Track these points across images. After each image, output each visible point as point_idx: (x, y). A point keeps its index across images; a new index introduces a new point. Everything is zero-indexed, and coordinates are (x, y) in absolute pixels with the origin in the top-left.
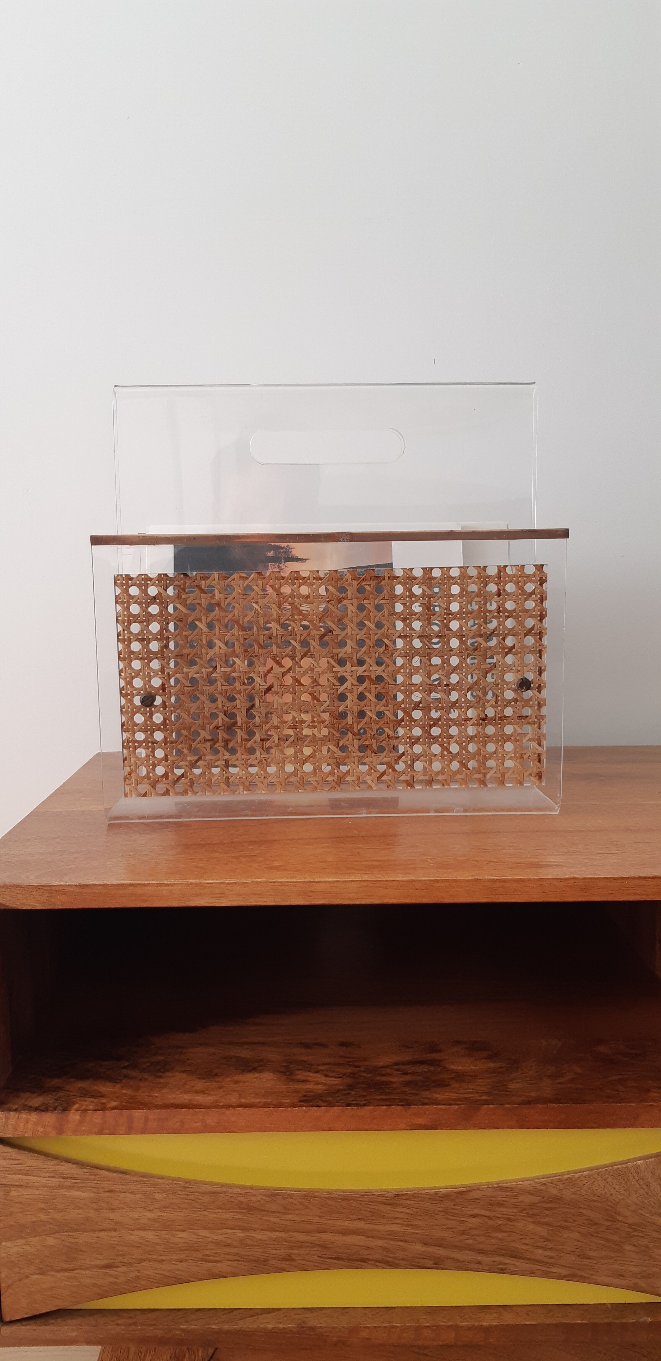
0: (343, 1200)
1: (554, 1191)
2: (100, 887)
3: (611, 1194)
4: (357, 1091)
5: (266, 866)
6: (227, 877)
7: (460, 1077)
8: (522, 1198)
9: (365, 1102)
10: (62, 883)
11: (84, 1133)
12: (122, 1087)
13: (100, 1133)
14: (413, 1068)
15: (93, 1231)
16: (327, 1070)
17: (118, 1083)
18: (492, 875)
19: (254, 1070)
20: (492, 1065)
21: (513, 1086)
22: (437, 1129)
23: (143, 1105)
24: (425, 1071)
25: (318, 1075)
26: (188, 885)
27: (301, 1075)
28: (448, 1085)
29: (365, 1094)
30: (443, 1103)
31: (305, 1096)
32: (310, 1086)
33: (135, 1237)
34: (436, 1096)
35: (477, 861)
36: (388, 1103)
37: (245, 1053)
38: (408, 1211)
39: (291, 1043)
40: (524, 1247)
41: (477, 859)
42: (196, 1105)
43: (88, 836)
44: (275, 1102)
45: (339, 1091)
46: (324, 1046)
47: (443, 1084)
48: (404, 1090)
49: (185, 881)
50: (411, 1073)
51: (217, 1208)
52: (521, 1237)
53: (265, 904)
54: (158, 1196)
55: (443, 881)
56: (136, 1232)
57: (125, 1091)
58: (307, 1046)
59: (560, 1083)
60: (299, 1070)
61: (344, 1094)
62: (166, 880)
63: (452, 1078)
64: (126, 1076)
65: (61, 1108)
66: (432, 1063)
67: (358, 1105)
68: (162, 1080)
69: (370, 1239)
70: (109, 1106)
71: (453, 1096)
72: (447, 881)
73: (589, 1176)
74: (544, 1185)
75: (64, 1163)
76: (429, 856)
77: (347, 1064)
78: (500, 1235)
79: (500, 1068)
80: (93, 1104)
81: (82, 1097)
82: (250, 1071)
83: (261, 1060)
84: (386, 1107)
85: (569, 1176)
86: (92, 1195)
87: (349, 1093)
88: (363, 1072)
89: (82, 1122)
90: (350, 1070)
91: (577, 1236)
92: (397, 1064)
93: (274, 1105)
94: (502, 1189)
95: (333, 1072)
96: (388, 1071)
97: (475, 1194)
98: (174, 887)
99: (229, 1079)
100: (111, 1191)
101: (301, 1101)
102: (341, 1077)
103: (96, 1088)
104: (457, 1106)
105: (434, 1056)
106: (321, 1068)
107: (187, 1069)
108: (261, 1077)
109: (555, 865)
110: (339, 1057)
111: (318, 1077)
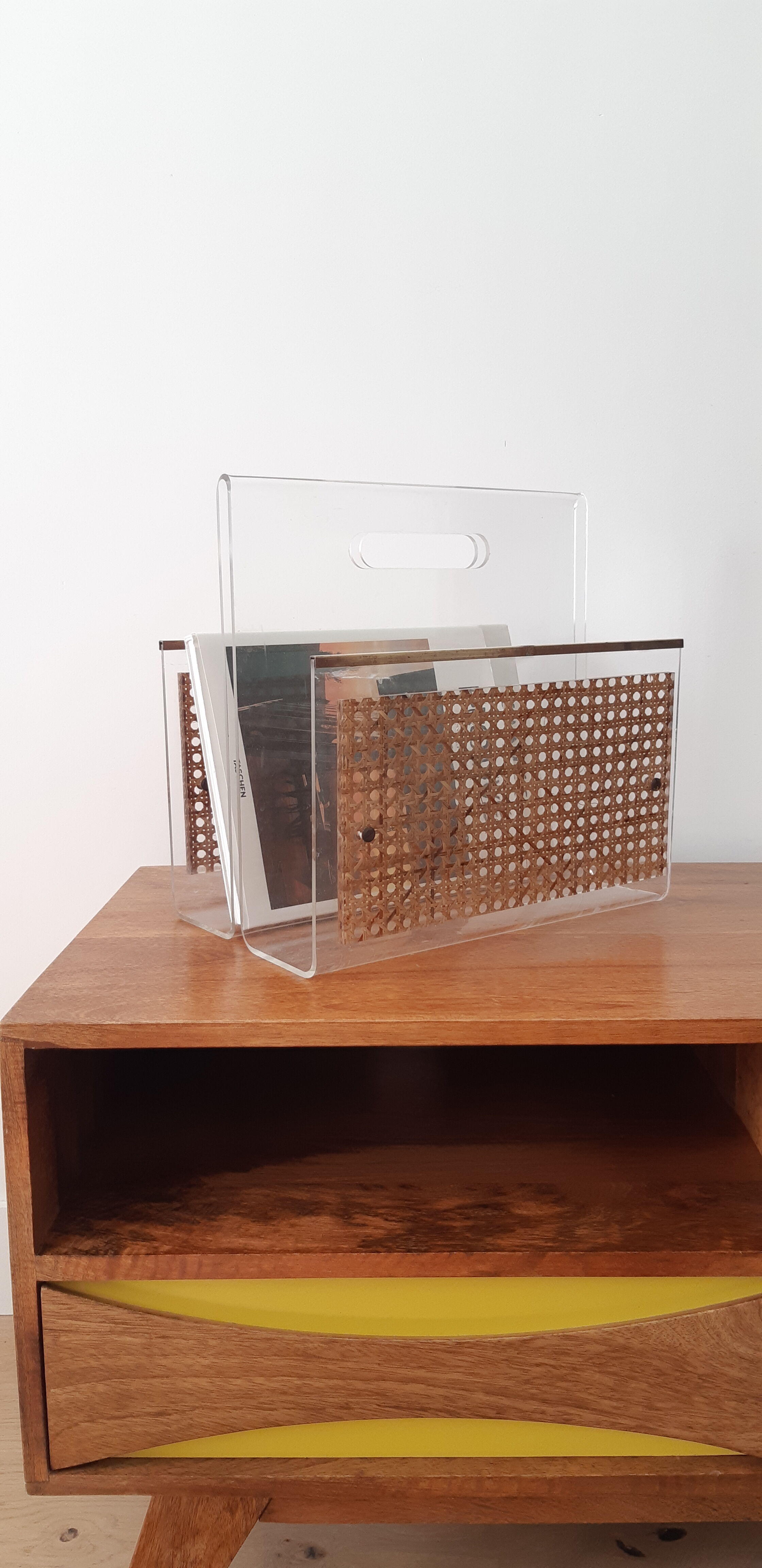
0: (403, 1347)
1: (621, 1341)
2: (152, 1027)
3: (680, 1344)
4: (418, 1236)
5: (324, 1005)
6: (284, 1017)
7: (527, 1222)
8: (587, 1347)
9: (425, 1248)
10: (114, 1022)
11: (135, 1278)
12: (174, 1231)
13: (153, 1277)
14: (476, 1213)
15: (145, 1377)
16: (387, 1214)
17: (169, 1226)
18: (559, 1016)
19: (311, 1213)
20: (558, 1209)
21: (579, 1232)
22: (500, 1276)
23: (196, 1250)
24: (489, 1216)
25: (377, 1219)
26: (243, 1025)
27: (360, 1219)
28: (513, 1231)
29: (426, 1239)
30: (507, 1249)
31: (363, 1241)
32: (368, 1231)
33: (188, 1384)
34: (499, 1241)
35: (544, 1000)
36: (450, 1249)
37: (301, 1195)
38: (470, 1359)
39: (349, 1185)
40: (590, 1397)
41: (543, 998)
42: (252, 1250)
43: (137, 968)
44: (333, 1247)
45: (399, 1235)
46: (383, 1187)
47: (507, 1230)
48: (466, 1235)
49: (240, 1021)
50: (475, 1218)
51: (273, 1355)
52: (587, 1387)
53: (324, 1045)
54: (213, 1343)
55: (508, 1022)
56: (189, 1379)
57: (178, 1235)
58: (365, 1188)
59: (629, 1230)
60: (358, 1213)
61: (405, 1240)
63: (517, 1223)
64: (179, 1219)
65: (112, 1252)
66: (496, 1207)
67: (419, 1251)
68: (215, 1223)
69: (431, 1388)
70: (162, 1250)
71: (517, 1242)
72: (513, 1022)
73: (658, 1325)
74: (611, 1333)
75: (115, 1308)
76: (494, 994)
77: (408, 1208)
78: (564, 1384)
79: (568, 1212)
80: (146, 1248)
81: (134, 1240)
82: (306, 1214)
83: (317, 1203)
84: (448, 1253)
85: (636, 1325)
86: (144, 1341)
87: (410, 1239)
88: (425, 1215)
89: (133, 1266)
90: (411, 1214)
91: (644, 1386)
92: (459, 1207)
93: (332, 1250)
94: (567, 1337)
95: (394, 1215)
96: (451, 1215)
97: (540, 1343)
99: (285, 1222)
100: (163, 1337)
101: (360, 1246)
102: (400, 1221)
103: (147, 1231)
104: (521, 1253)
105: (498, 1199)
106: (380, 1211)
107: (242, 1212)
108: (318, 1221)
109: (625, 1006)
110: (399, 1200)
111: (377, 1221)
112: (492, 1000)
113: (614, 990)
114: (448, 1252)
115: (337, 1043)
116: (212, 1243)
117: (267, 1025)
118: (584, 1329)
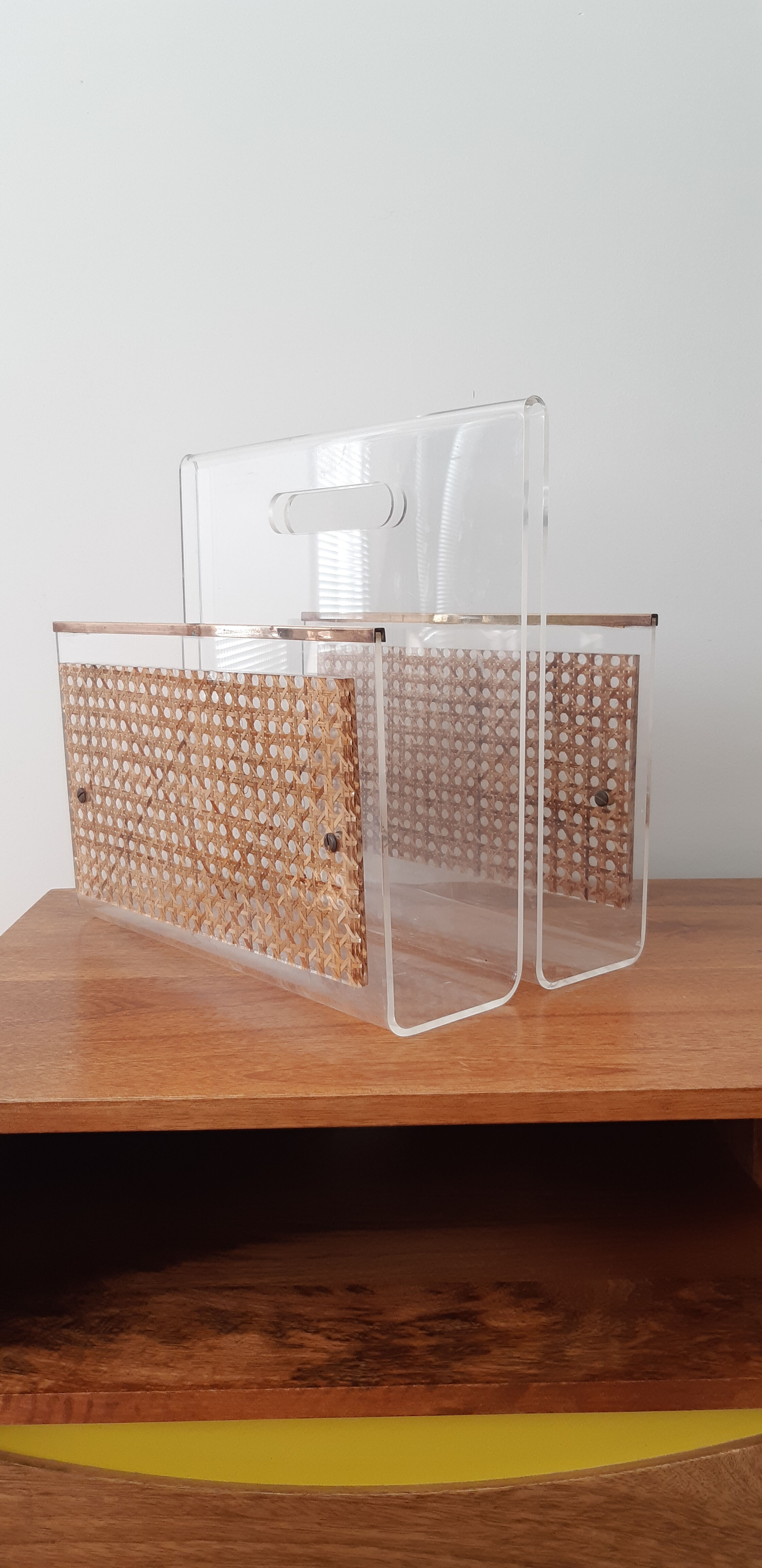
0: (350, 1503)
1: (624, 1489)
2: (21, 1107)
3: (698, 1492)
4: (367, 1362)
5: (246, 1073)
6: (192, 1091)
7: (504, 1338)
8: (583, 1498)
9: (378, 1379)
12: (61, 1357)
13: (30, 1421)
14: (442, 1325)
15: (25, 1543)
16: (330, 1330)
17: (56, 1350)
18: (544, 1087)
19: (235, 1329)
20: (544, 1319)
21: (572, 1352)
22: (471, 1413)
23: (85, 1385)
24: (458, 1331)
25: (318, 1337)
26: (139, 1103)
27: (296, 1336)
28: (488, 1352)
29: (377, 1366)
30: (479, 1380)
31: (299, 1370)
32: (307, 1355)
33: (78, 1550)
34: (471, 1368)
35: (525, 1063)
36: (408, 1381)
37: (224, 1303)
38: (435, 1516)
39: (285, 1288)
40: (585, 1558)
41: (524, 1060)
42: (156, 1385)
43: (18, 1023)
44: (260, 1379)
45: (344, 1361)
46: (326, 1290)
47: (479, 1350)
48: (430, 1359)
49: (136, 1098)
50: (440, 1333)
51: (185, 1515)
52: (582, 1545)
53: (243, 1127)
54: (107, 1499)
55: (479, 1095)
56: (81, 1545)
57: (64, 1364)
58: (304, 1291)
59: (633, 1348)
60: (294, 1329)
61: (351, 1367)
62: (111, 1096)
63: (493, 1340)
64: (68, 1340)
66: (467, 1316)
67: (368, 1384)
68: (113, 1346)
69: (385, 1551)
70: (41, 1386)
71: (493, 1368)
72: (486, 1095)
73: (670, 1470)
74: (612, 1481)
76: (462, 1055)
77: (357, 1320)
78: (554, 1544)
80: (21, 1383)
81: (6, 1372)
82: (229, 1332)
83: (245, 1314)
84: (406, 1387)
85: (643, 1469)
86: (22, 1498)
87: (358, 1366)
88: (377, 1331)
90: (359, 1329)
91: (653, 1543)
92: (421, 1319)
93: (258, 1384)
94: (557, 1487)
95: (337, 1331)
96: (410, 1330)
97: (521, 1495)
98: (121, 1106)
99: (201, 1344)
100: (47, 1494)
101: (294, 1379)
102: (347, 1340)
103: (27, 1358)
104: (497, 1385)
105: (470, 1305)
106: (323, 1325)
107: (148, 1328)
108: (243, 1340)
109: (627, 1070)
110: (347, 1309)
111: (319, 1341)
112: (459, 1064)
113: (611, 1047)
114: (406, 1384)
115: (262, 1125)
116: (107, 1376)
117: (169, 1103)
118: (577, 1474)
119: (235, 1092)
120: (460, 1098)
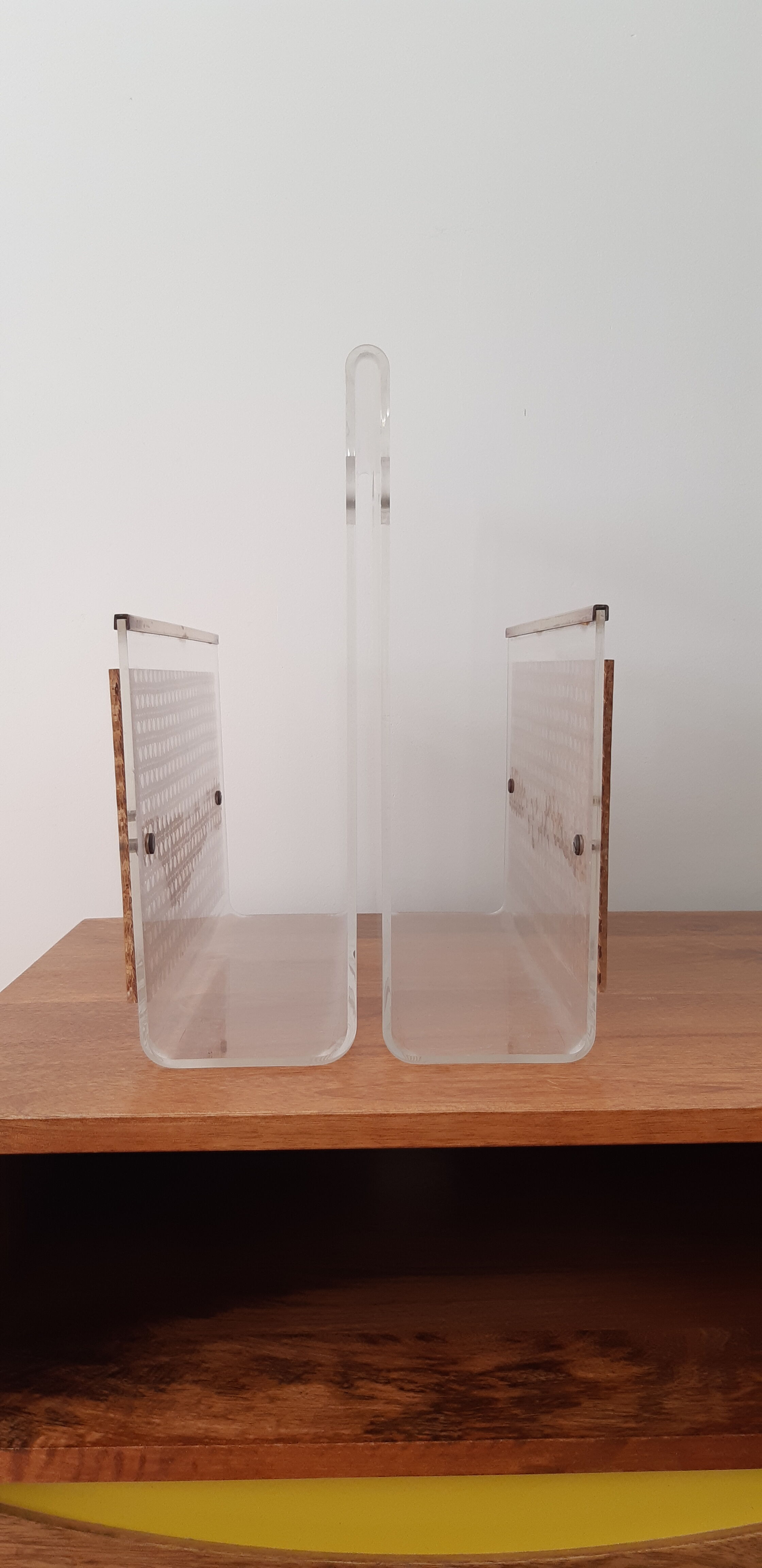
1: (732, 1558)
2: (75, 1123)
4: (446, 1415)
5: (317, 1090)
6: (261, 1106)
7: (593, 1390)
9: (460, 1433)
10: (22, 1117)
11: (51, 1479)
12: (108, 1408)
13: (76, 1479)
14: (525, 1376)
16: (402, 1380)
17: (102, 1401)
18: (644, 1105)
19: (298, 1379)
20: (635, 1370)
21: (670, 1404)
22: (563, 1472)
23: (137, 1438)
24: (543, 1381)
25: (388, 1388)
26: (204, 1119)
27: (365, 1387)
28: (578, 1404)
29: (459, 1419)
30: (573, 1434)
31: (372, 1423)
32: (379, 1407)
34: (562, 1422)
35: (618, 1081)
36: (493, 1435)
37: (283, 1351)
39: (349, 1336)
41: (618, 1078)
42: (215, 1439)
43: (64, 1042)
44: (330, 1433)
45: (422, 1413)
46: (394, 1339)
47: (568, 1403)
48: (514, 1412)
49: (199, 1114)
50: (523, 1384)
53: (317, 1147)
54: (161, 1567)
55: (574, 1113)
57: (112, 1415)
58: (370, 1339)
59: (736, 1400)
60: (363, 1379)
61: (429, 1420)
62: (173, 1112)
63: (582, 1392)
64: (115, 1390)
65: (20, 1443)
66: (551, 1366)
67: (451, 1438)
68: (165, 1397)
70: (89, 1439)
71: (585, 1421)
72: (581, 1113)
74: (717, 1548)
75: (23, 1521)
77: (430, 1370)
79: (649, 1374)
80: (66, 1436)
81: (50, 1424)
82: (291, 1382)
83: (307, 1363)
84: (491, 1441)
85: (752, 1535)
86: (64, 1567)
87: (436, 1419)
88: (454, 1381)
89: (48, 1464)
90: (435, 1379)
92: (500, 1369)
93: (328, 1438)
94: (657, 1555)
95: (410, 1382)
96: (491, 1380)
98: (185, 1123)
99: (261, 1395)
100: (91, 1562)
101: (367, 1432)
102: (422, 1391)
103: (70, 1409)
104: (593, 1440)
105: (551, 1355)
106: (394, 1375)
107: (202, 1378)
108: (308, 1391)
110: (418, 1358)
111: (390, 1391)
112: (547, 1082)
113: (711, 1066)
114: (493, 1439)
115: (336, 1144)
116: (159, 1428)
117: (237, 1120)
118: (678, 1540)
119: (308, 1109)
120: (553, 1116)
